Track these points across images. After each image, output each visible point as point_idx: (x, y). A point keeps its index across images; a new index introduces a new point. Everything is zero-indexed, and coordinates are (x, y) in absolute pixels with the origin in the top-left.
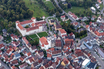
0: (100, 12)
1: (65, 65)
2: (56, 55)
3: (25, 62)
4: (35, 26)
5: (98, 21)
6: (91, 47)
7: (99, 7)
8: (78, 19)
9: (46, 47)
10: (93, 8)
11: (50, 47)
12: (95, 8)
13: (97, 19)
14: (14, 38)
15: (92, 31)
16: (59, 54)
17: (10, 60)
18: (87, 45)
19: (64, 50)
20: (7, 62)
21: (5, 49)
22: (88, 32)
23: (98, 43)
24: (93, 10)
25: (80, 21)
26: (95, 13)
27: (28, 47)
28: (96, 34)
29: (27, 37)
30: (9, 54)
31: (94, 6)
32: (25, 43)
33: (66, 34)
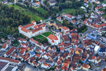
0: (90, 10)
1: (79, 53)
2: (68, 48)
3: (41, 58)
4: (38, 27)
5: (92, 17)
6: (95, 38)
7: (87, 6)
8: (73, 17)
10: (82, 7)
12: (85, 7)
13: (90, 16)
14: (21, 41)
15: (90, 25)
16: (70, 47)
17: (27, 58)
18: (92, 36)
19: (73, 43)
20: (25, 60)
21: (17, 51)
22: (87, 26)
23: (100, 33)
24: (84, 9)
25: (75, 19)
26: (86, 11)
27: (38, 45)
28: (95, 26)
29: (34, 38)
30: (24, 54)
31: (83, 6)
32: (34, 43)
33: (69, 30)
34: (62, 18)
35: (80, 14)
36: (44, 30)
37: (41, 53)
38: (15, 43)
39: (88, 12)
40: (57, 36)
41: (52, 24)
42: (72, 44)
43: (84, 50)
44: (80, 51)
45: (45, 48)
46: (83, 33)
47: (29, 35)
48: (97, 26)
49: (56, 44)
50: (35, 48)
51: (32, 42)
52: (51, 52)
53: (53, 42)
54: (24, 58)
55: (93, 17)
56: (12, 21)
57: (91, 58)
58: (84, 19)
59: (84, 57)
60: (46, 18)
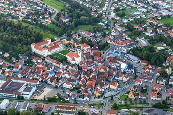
0: (109, 26)
1: (104, 71)
2: (91, 66)
3: (62, 77)
6: (119, 55)
7: (106, 22)
8: (92, 34)
10: (100, 24)
12: (103, 23)
13: (110, 32)
14: (36, 60)
15: (112, 42)
16: (93, 65)
17: (46, 78)
18: (116, 54)
19: (96, 60)
20: (44, 80)
21: (33, 71)
22: (109, 44)
23: (125, 51)
24: (102, 25)
25: (95, 36)
27: (56, 65)
28: (118, 43)
29: (50, 57)
31: (101, 22)
32: (51, 62)
33: (89, 47)
34: (79, 35)
35: (98, 31)
36: (61, 48)
37: (61, 73)
38: (29, 63)
39: (107, 29)
40: (78, 53)
41: (68, 42)
42: (95, 62)
43: (110, 67)
44: (105, 69)
45: (65, 67)
46: (105, 50)
47: (45, 53)
48: (121, 43)
49: (77, 63)
50: (53, 67)
51: (49, 61)
52: (72, 71)
53: (74, 60)
54: (43, 78)
55: (115, 34)
56: (23, 38)
57: (118, 75)
58: (104, 35)
59: (110, 75)
60: (61, 35)
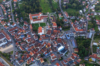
0: (85, 14)
2: (45, 40)
5: (81, 20)
6: (69, 38)
9: (41, 34)
11: (43, 34)
12: (83, 11)
14: (25, 24)
17: (17, 38)
19: (51, 37)
21: (18, 30)
23: (75, 36)
26: (81, 14)
30: (19, 34)
33: (56, 26)
35: (75, 16)
37: (27, 37)
43: (53, 46)
44: (49, 46)
46: (65, 31)
57: (51, 54)
58: (75, 20)
